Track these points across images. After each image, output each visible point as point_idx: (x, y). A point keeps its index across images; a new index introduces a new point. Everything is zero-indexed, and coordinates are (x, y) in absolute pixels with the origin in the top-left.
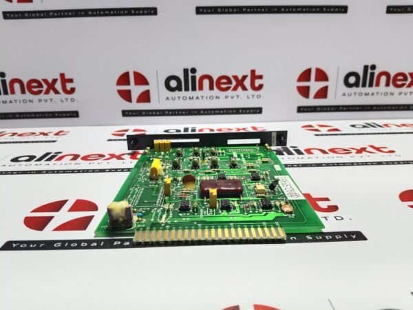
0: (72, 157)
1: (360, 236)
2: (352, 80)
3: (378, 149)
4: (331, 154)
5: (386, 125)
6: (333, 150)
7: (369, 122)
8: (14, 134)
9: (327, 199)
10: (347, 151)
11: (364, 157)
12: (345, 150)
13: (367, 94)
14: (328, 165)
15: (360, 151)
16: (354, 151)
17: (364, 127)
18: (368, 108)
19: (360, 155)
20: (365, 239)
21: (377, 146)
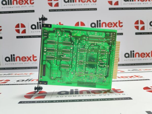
0: (36, 80)
1: (130, 99)
2: (127, 55)
3: (137, 76)
4: (121, 78)
5: (140, 70)
6: (122, 77)
7: (134, 69)
8: (16, 74)
9: (120, 90)
10: (127, 77)
11: (132, 79)
12: (126, 77)
13: (132, 60)
14: (120, 81)
15: (131, 77)
16: (129, 77)
17: (133, 70)
18: (134, 64)
19: (131, 78)
20: (132, 99)
21: (136, 75)
